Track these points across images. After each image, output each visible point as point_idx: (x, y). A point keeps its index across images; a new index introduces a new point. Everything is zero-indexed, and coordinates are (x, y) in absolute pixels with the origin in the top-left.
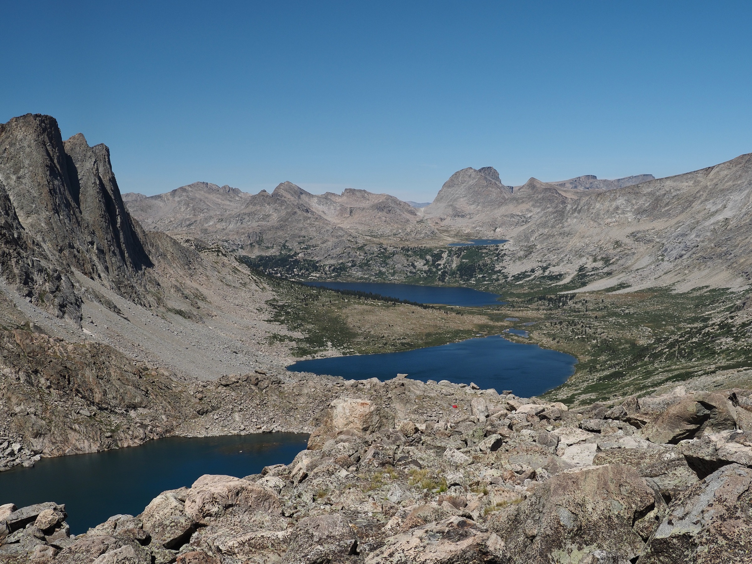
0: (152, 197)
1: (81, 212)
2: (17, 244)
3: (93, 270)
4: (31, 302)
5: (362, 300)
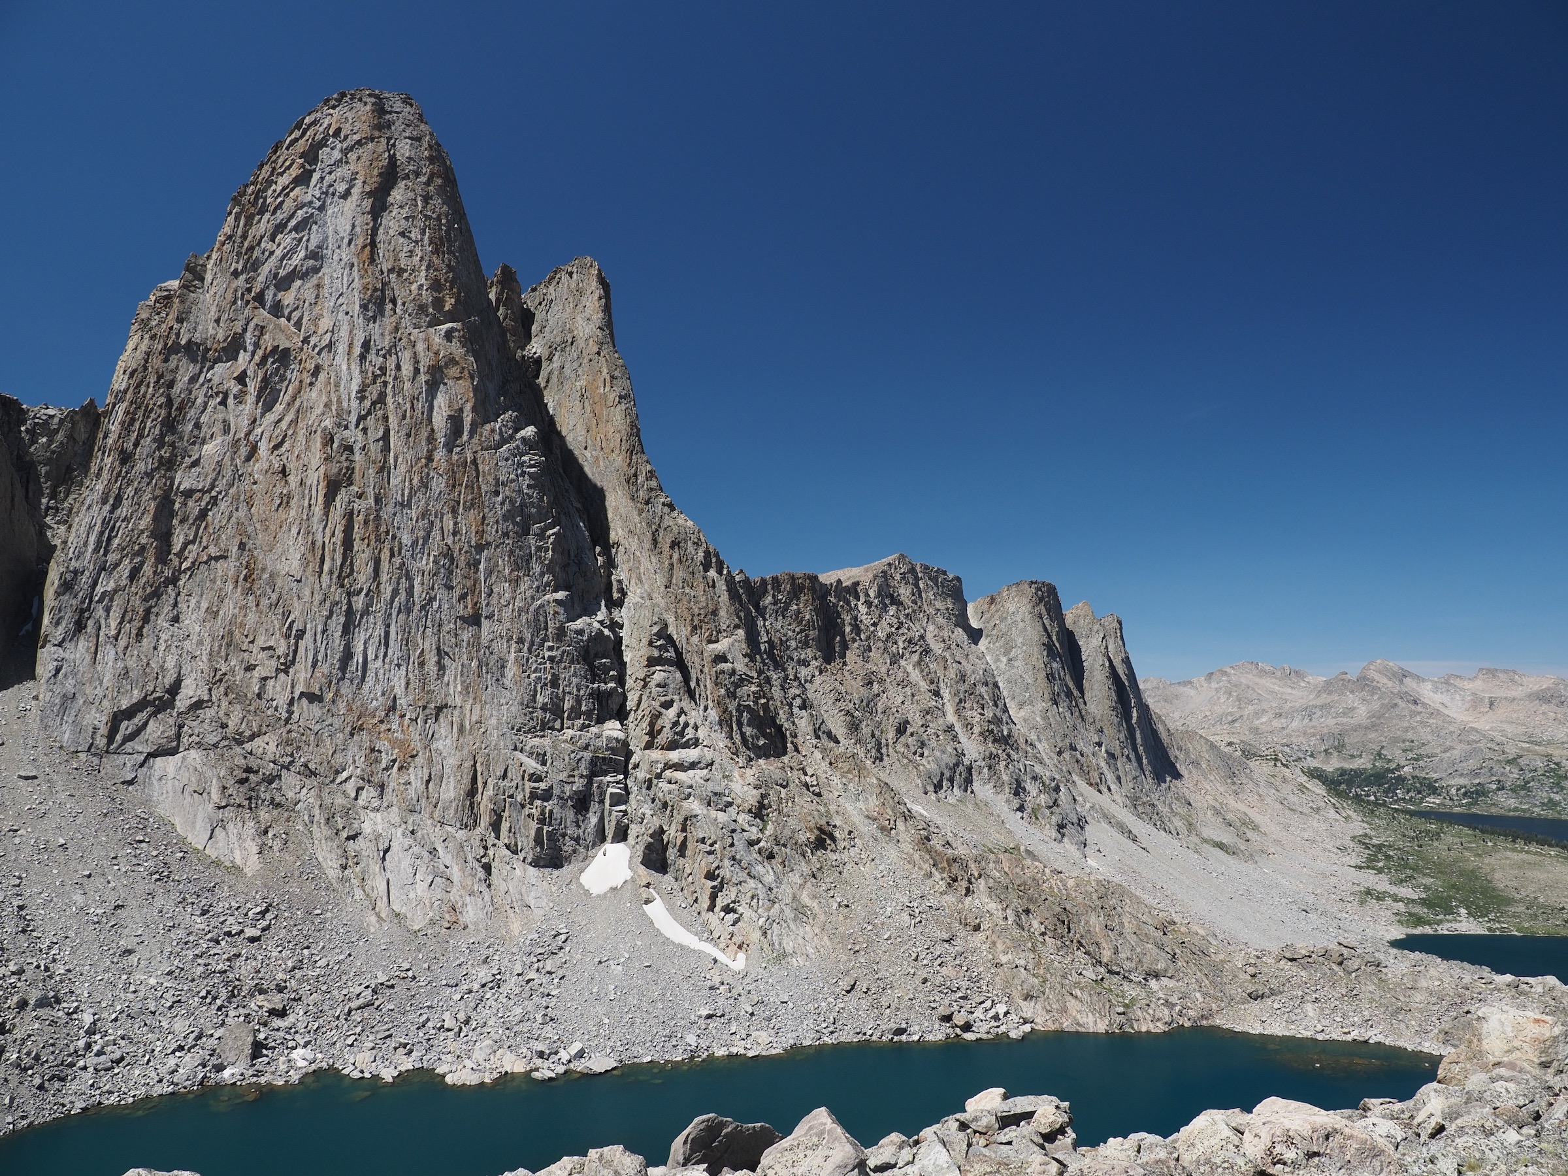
1: (1085, 703)
2: (1007, 743)
3: (1101, 779)
4: (1022, 818)
5: (1519, 844)
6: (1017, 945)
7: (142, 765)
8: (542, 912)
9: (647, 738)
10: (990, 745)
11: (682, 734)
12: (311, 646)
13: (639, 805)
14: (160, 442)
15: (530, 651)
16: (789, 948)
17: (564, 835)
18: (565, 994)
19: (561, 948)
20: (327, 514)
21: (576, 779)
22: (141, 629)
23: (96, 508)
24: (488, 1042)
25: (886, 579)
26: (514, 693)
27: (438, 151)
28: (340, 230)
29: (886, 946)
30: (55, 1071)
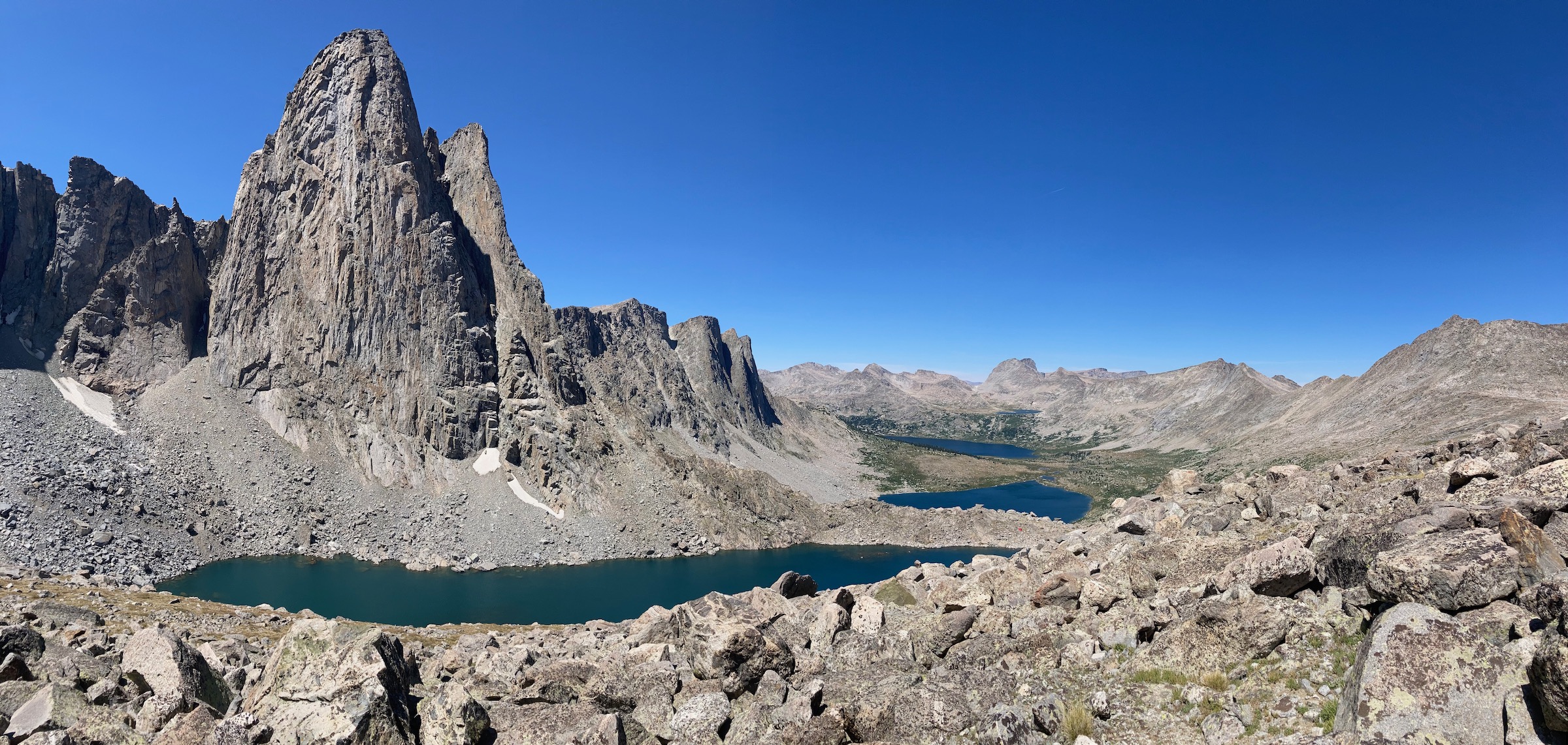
0: (777, 372)
1: (731, 381)
2: (690, 401)
3: (737, 421)
4: (697, 441)
5: (931, 451)
6: (712, 506)
7: (254, 395)
8: (453, 482)
9: (510, 392)
10: (681, 402)
11: (529, 390)
12: (332, 338)
13: (504, 427)
14: (257, 235)
15: (446, 344)
16: (588, 508)
17: (464, 442)
18: (467, 527)
19: (464, 502)
20: (339, 268)
21: (471, 412)
22: (252, 328)
23: (230, 269)
24: (427, 549)
25: (626, 311)
26: (438, 365)
27: (397, 62)
28: (345, 112)
29: (642, 507)
30: (227, 536)
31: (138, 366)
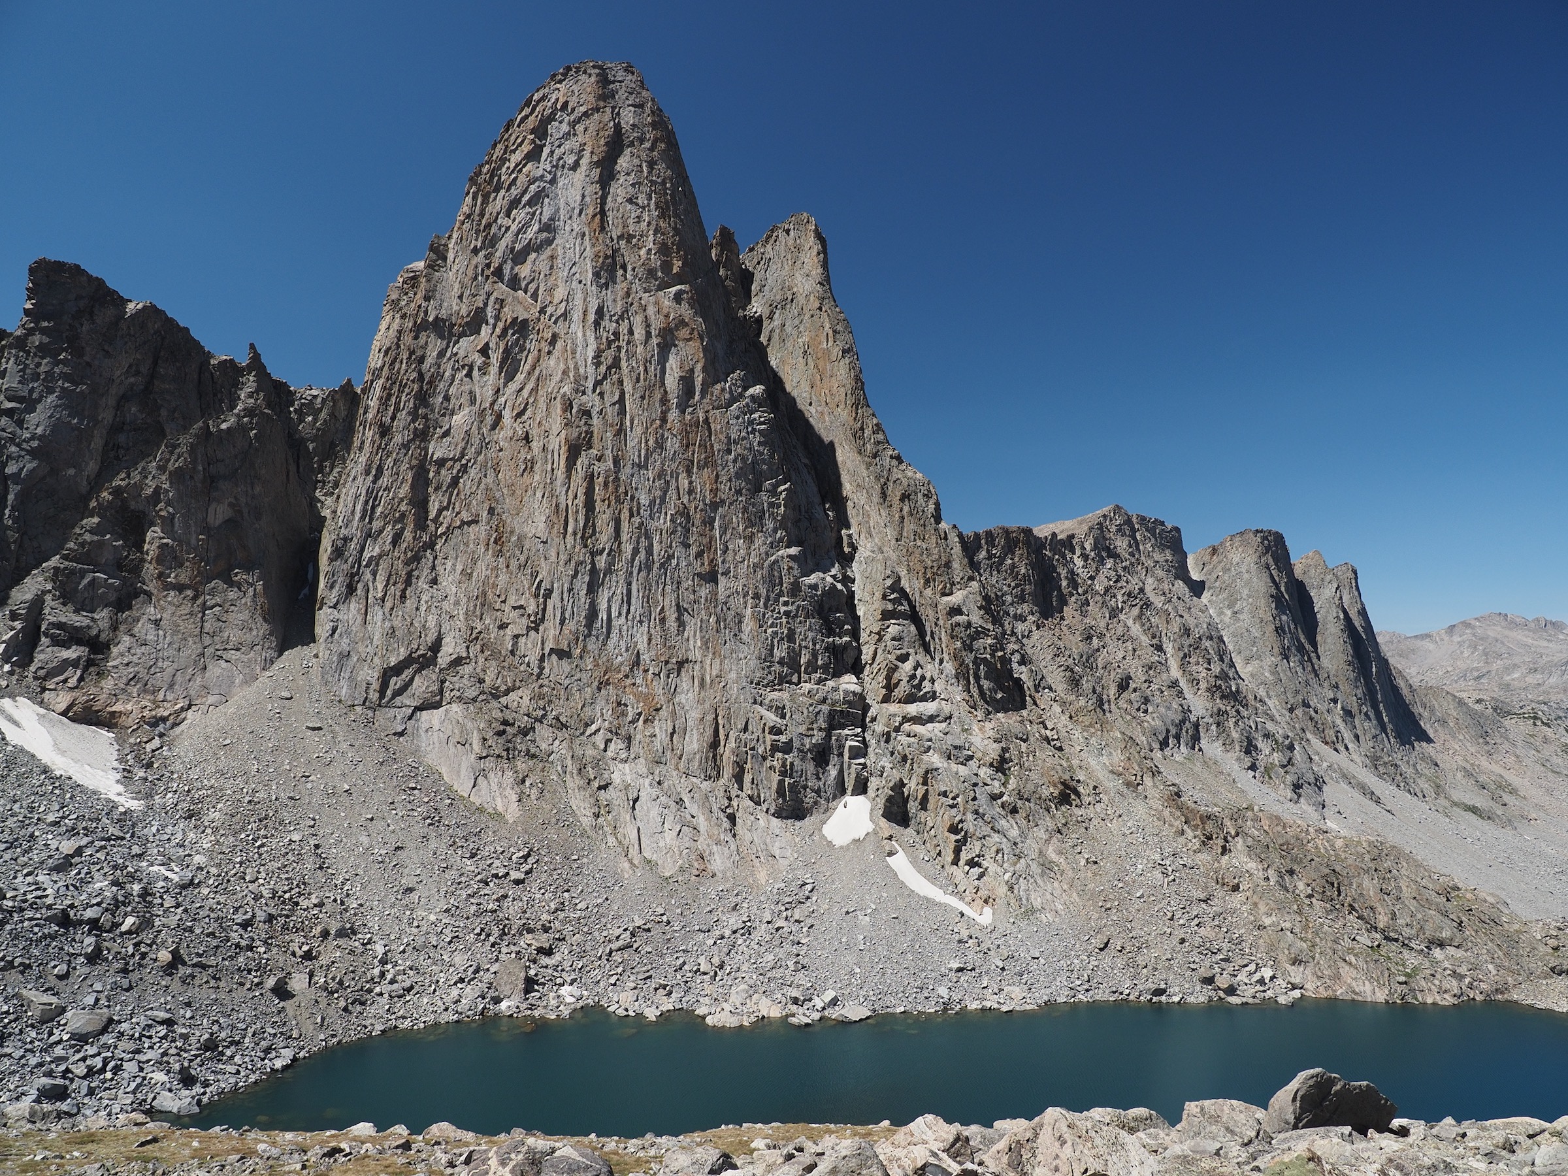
0: (1416, 636)
1: (1318, 658)
2: (1236, 700)
3: (1337, 737)
4: (1255, 777)
6: (1281, 907)
7: (410, 718)
8: (787, 862)
9: (884, 691)
10: (1218, 701)
11: (919, 687)
12: (559, 605)
13: (877, 758)
14: (414, 415)
15: (766, 606)
16: (1037, 903)
17: (805, 787)
18: (815, 943)
19: (808, 898)
20: (569, 477)
21: (815, 732)
22: (404, 591)
23: (360, 479)
24: (743, 987)
25: (1102, 532)
26: (752, 648)
27: (660, 116)
28: (571, 201)
29: (1139, 904)
30: (356, 995)
31: (170, 671)
